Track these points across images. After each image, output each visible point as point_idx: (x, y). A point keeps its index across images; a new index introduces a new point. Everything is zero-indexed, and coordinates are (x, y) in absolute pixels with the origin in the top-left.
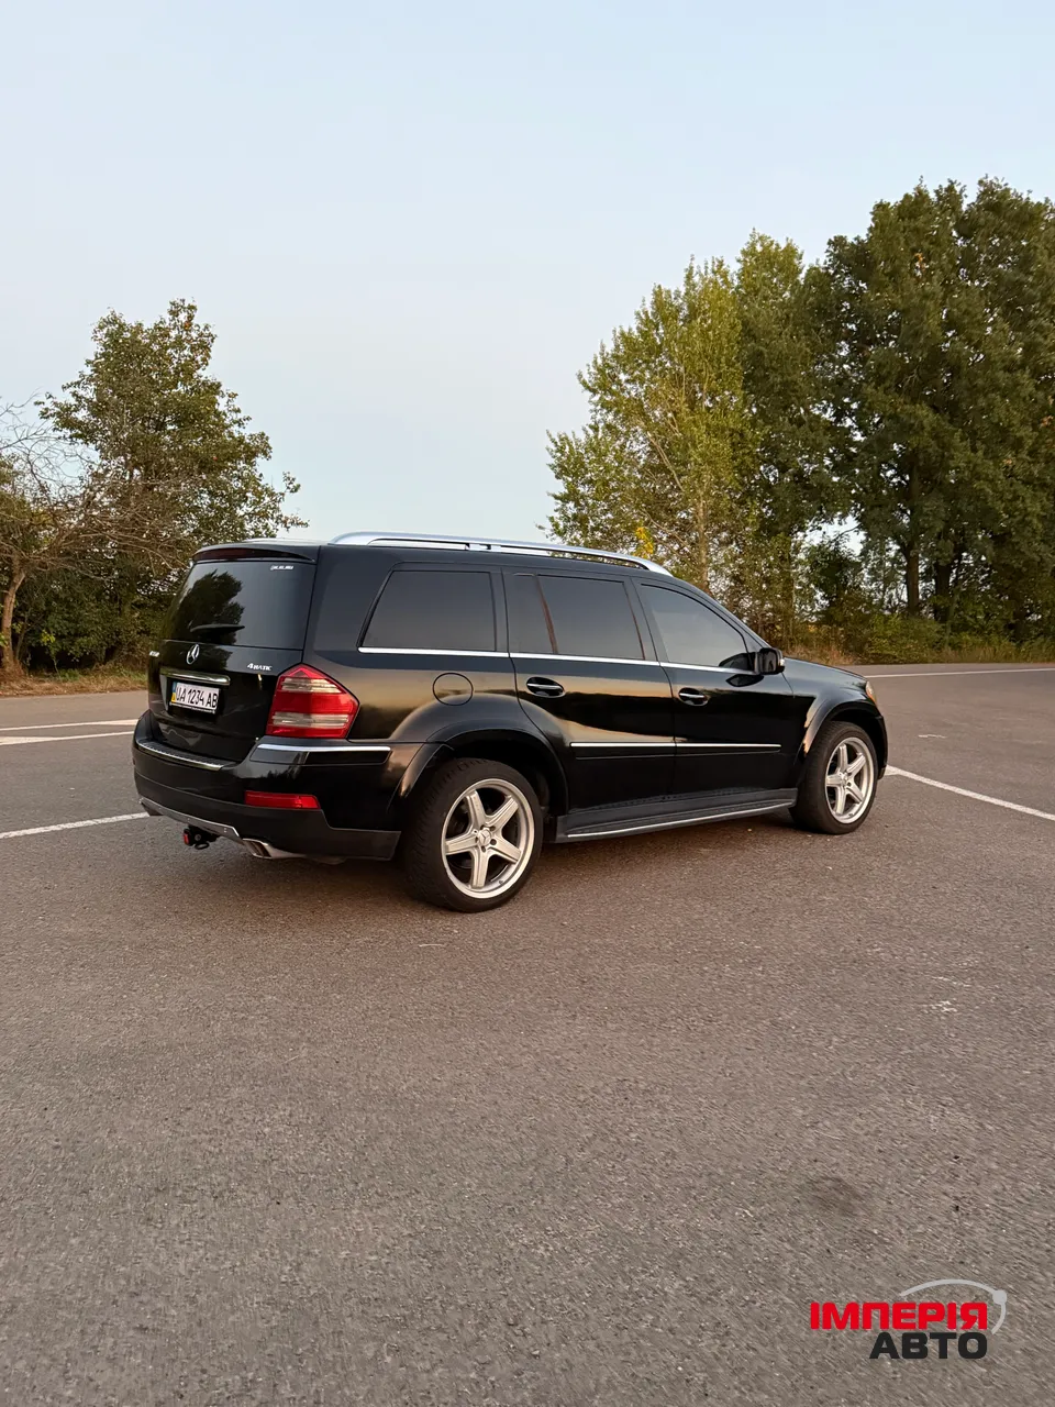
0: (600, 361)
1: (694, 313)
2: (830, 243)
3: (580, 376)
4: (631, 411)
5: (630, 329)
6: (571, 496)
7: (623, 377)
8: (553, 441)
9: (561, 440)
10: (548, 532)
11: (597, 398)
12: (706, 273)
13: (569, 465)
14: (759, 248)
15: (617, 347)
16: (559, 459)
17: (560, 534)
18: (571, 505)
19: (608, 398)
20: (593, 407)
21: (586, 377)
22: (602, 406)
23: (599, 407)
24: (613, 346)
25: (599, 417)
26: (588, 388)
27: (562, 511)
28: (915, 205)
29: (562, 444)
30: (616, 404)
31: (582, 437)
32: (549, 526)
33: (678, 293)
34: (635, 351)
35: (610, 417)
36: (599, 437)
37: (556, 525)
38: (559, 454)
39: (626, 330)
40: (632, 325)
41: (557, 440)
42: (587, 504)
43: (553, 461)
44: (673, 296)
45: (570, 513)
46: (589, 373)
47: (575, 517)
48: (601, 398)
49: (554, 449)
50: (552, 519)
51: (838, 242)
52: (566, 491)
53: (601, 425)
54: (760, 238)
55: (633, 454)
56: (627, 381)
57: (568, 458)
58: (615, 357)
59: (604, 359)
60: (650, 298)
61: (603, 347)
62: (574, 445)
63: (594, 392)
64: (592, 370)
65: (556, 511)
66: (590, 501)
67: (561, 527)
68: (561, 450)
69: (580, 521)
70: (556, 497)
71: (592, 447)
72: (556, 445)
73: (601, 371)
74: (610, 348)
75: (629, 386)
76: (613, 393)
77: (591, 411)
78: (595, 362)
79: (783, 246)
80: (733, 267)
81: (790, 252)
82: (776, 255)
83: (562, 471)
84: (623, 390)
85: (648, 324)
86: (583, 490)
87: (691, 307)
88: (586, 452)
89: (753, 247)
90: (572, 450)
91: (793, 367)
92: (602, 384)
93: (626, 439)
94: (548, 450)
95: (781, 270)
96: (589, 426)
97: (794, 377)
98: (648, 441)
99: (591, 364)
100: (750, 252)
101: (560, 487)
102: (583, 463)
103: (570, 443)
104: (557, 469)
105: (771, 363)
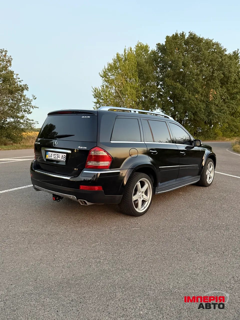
0: (104, 70)
1: (126, 60)
2: (157, 44)
3: (99, 73)
4: (111, 82)
5: (111, 63)
7: (110, 74)
8: (93, 89)
9: (95, 89)
11: (103, 79)
12: (129, 50)
14: (139, 45)
15: (108, 67)
16: (95, 93)
18: (98, 104)
19: (106, 79)
20: (103, 81)
21: (101, 74)
22: (105, 81)
23: (104, 81)
24: (107, 66)
25: (104, 84)
26: (102, 76)
27: (96, 106)
28: (175, 37)
30: (108, 80)
31: (101, 89)
33: (122, 55)
34: (112, 68)
35: (107, 84)
36: (104, 88)
38: (95, 92)
39: (110, 63)
40: (111, 62)
41: (94, 89)
43: (93, 94)
44: (121, 55)
46: (102, 73)
48: (104, 79)
49: (94, 91)
51: (158, 44)
52: (97, 101)
53: (104, 86)
54: (140, 43)
55: (112, 93)
56: (111, 75)
57: (97, 93)
58: (108, 69)
59: (105, 70)
60: (116, 56)
61: (105, 67)
63: (103, 77)
64: (102, 72)
65: (94, 106)
68: (95, 91)
70: (95, 103)
71: (103, 91)
73: (104, 72)
74: (106, 67)
75: (111, 76)
76: (107, 78)
77: (102, 82)
78: (103, 70)
79: (145, 45)
80: (134, 49)
81: (147, 46)
82: (143, 47)
83: (96, 96)
85: (115, 62)
86: (101, 101)
87: (125, 58)
88: (101, 92)
89: (138, 45)
90: (98, 91)
91: (149, 73)
92: (105, 76)
93: (111, 89)
94: (92, 91)
95: (145, 51)
96: (102, 86)
97: (149, 76)
98: (115, 90)
99: (102, 71)
100: (137, 46)
101: (95, 100)
102: (101, 95)
103: (97, 90)
104: (94, 96)
105: (144, 72)
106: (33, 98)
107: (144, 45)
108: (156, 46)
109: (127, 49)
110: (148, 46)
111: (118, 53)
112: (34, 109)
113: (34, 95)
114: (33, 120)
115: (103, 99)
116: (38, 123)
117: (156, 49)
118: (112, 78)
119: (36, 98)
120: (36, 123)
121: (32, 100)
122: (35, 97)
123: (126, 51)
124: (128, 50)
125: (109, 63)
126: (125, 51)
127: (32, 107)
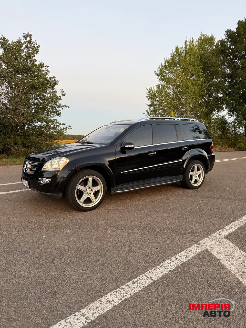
0: (160, 67)
1: (186, 53)
4: (168, 81)
5: (169, 58)
6: (152, 105)
7: (167, 72)
8: (147, 90)
9: (150, 89)
10: (146, 115)
11: (159, 78)
13: (152, 96)
14: (203, 38)
15: (165, 64)
16: (149, 95)
17: (149, 115)
18: (152, 107)
19: (163, 78)
20: (158, 80)
21: (157, 72)
22: (161, 80)
23: (160, 80)
25: (160, 83)
26: (157, 75)
27: (150, 109)
29: (150, 91)
30: (165, 79)
31: (156, 89)
32: (146, 113)
34: (170, 64)
35: (163, 83)
36: (160, 88)
37: (148, 113)
38: (149, 93)
39: (168, 59)
40: (169, 57)
41: (149, 89)
42: (157, 107)
43: (147, 95)
44: (181, 49)
45: (152, 110)
46: (157, 71)
47: (153, 111)
49: (148, 92)
50: (147, 111)
52: (151, 103)
53: (160, 85)
54: (203, 35)
55: (169, 93)
56: (168, 73)
57: (152, 94)
58: (165, 66)
59: (162, 67)
60: (174, 50)
61: (161, 63)
62: (153, 91)
63: (159, 76)
64: (158, 70)
65: (148, 109)
66: (158, 106)
67: (150, 113)
68: (149, 92)
69: (155, 111)
70: (148, 105)
71: (158, 91)
72: (148, 91)
73: (161, 70)
74: (163, 64)
75: (168, 74)
76: (163, 76)
77: (158, 81)
79: (210, 36)
80: (196, 43)
82: (208, 39)
83: (150, 98)
84: (167, 75)
85: (173, 56)
86: (155, 103)
87: (186, 51)
88: (157, 92)
89: (201, 37)
90: (152, 92)
91: (216, 66)
92: (161, 74)
93: (167, 89)
94: (146, 92)
95: (210, 43)
96: (157, 86)
97: (217, 69)
98: (173, 90)
99: (158, 68)
100: (200, 39)
101: (149, 103)
102: (155, 95)
103: (152, 90)
104: (148, 97)
105: (210, 65)
106: (62, 94)
107: (208, 37)
108: (225, 34)
109: (188, 40)
110: (213, 37)
111: (177, 46)
112: (64, 108)
113: (63, 90)
114: (64, 124)
115: (157, 101)
116: (71, 128)
117: (224, 38)
118: (170, 76)
119: (66, 94)
120: (69, 128)
121: (60, 97)
122: (64, 93)
123: (188, 44)
124: (190, 41)
125: (166, 59)
126: (186, 43)
127: (62, 107)
